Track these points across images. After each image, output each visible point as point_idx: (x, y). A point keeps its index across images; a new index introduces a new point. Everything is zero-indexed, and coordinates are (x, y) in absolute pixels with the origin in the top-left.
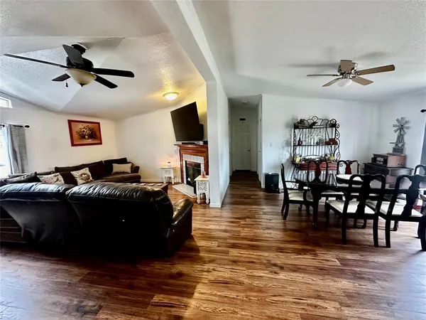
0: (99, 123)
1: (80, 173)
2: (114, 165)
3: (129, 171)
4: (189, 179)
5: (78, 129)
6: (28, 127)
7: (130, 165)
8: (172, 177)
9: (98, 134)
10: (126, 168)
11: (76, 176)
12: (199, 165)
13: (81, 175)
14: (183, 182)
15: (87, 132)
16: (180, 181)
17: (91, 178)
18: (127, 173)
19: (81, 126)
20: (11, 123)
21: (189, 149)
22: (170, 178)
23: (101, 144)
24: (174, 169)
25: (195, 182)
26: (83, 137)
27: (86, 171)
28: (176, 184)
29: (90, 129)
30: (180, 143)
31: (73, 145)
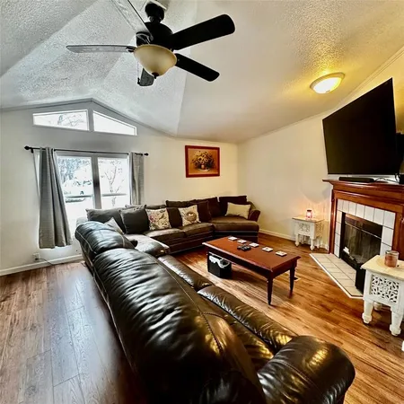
0: (218, 149)
1: (187, 211)
2: (230, 204)
3: (246, 215)
4: (346, 250)
5: (194, 157)
6: (147, 154)
7: (248, 207)
8: (312, 238)
9: (216, 163)
10: (243, 210)
11: (182, 214)
12: (378, 229)
13: (188, 214)
14: (331, 250)
15: (204, 159)
16: (327, 247)
17: (198, 220)
18: (243, 218)
19: (198, 152)
20: (134, 151)
21: (357, 190)
22: (308, 238)
23: (218, 175)
24: (318, 225)
25: (364, 271)
26: (198, 166)
27: (194, 209)
28: (317, 250)
29: (207, 157)
30: (336, 177)
31: (188, 176)
